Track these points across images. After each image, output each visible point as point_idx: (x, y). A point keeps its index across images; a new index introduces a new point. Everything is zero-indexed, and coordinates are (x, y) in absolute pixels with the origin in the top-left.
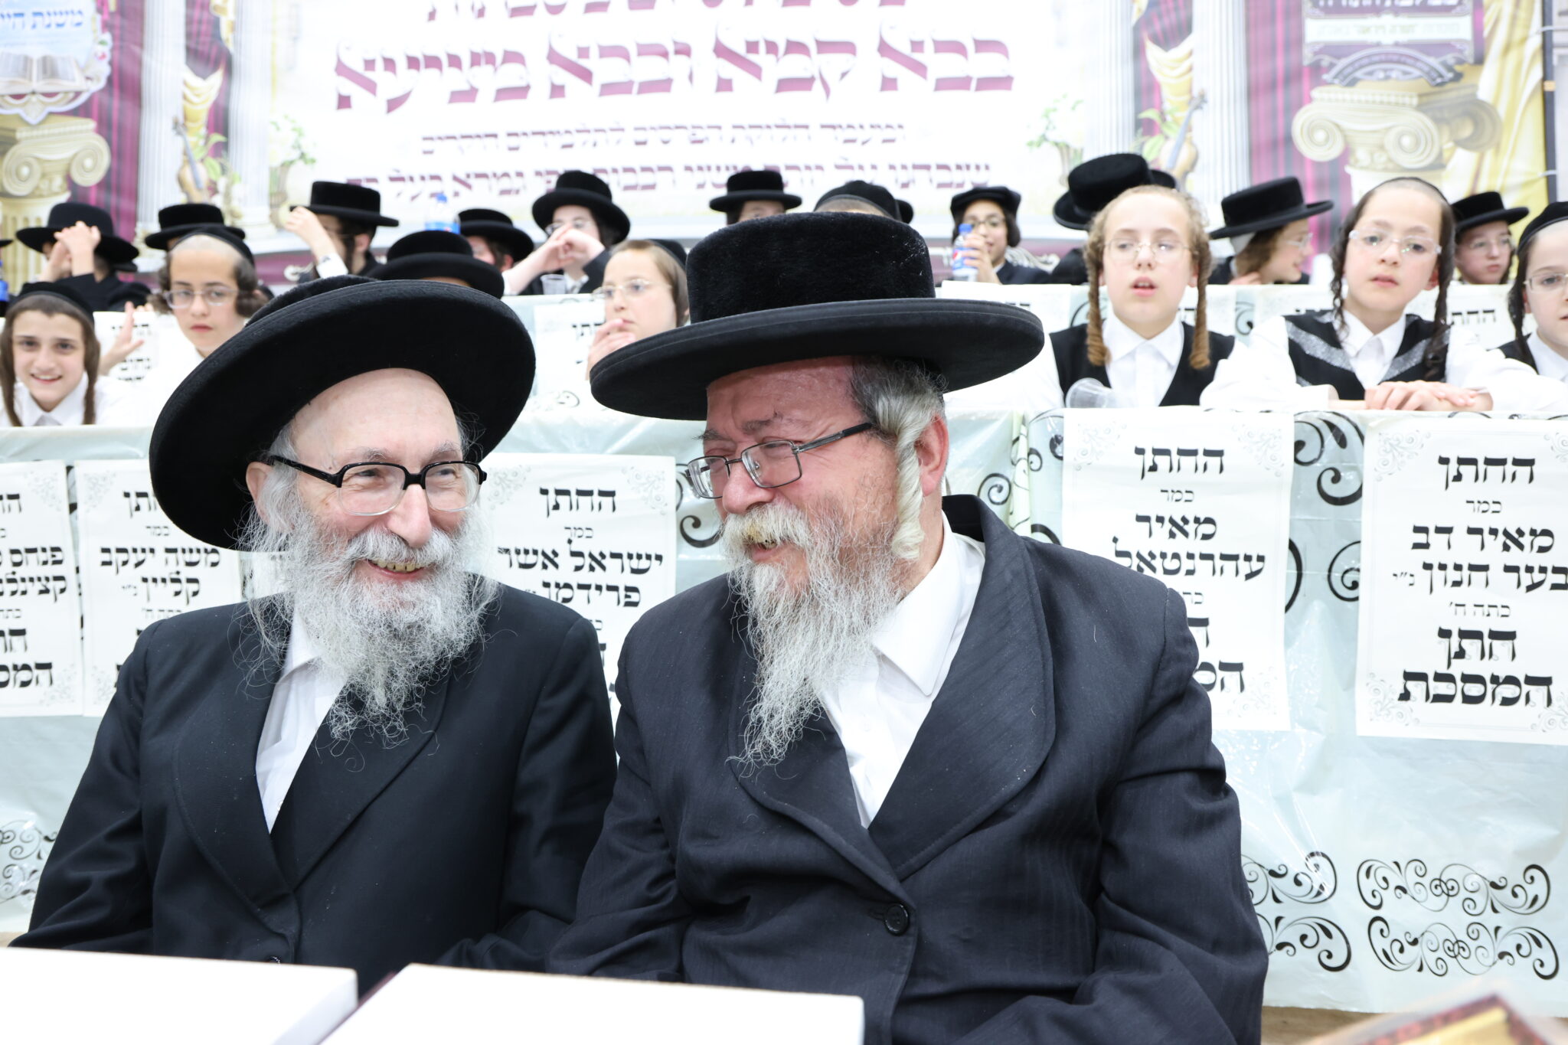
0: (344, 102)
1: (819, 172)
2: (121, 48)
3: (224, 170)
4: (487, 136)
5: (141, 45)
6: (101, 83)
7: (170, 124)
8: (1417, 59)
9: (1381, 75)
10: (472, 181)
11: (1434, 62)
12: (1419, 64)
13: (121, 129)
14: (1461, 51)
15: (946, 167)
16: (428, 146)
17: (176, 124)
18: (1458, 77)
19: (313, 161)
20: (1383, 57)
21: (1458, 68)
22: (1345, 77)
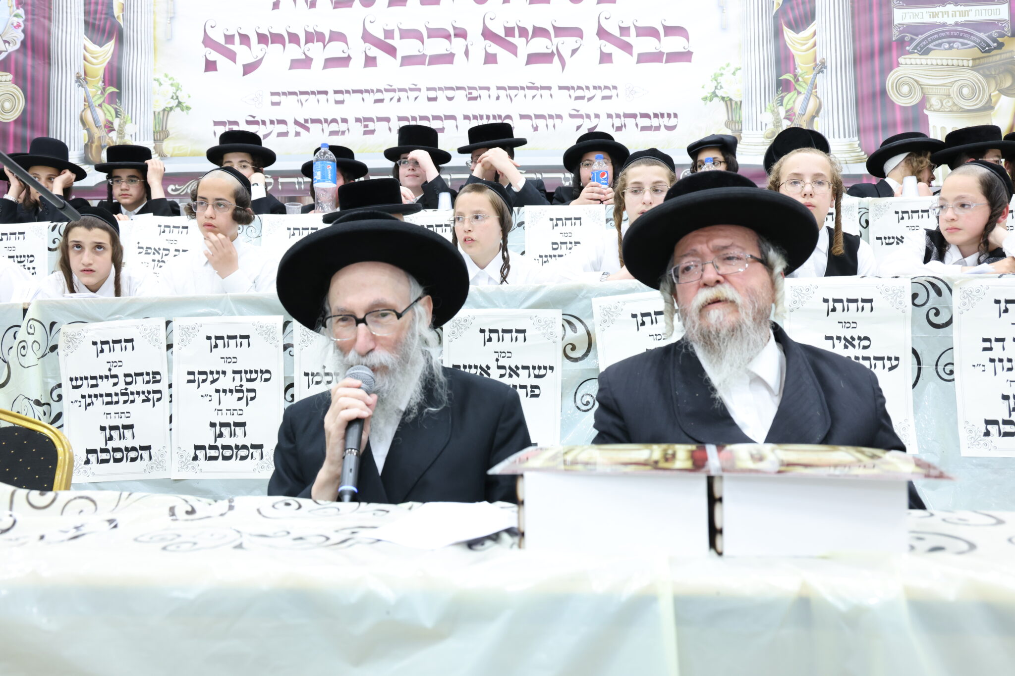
0: (210, 66)
1: (559, 120)
2: (33, 20)
3: (117, 114)
4: (320, 93)
5: (50, 19)
6: (18, 46)
7: (74, 79)
8: (971, 34)
9: (947, 46)
10: (309, 125)
11: (982, 35)
12: (972, 38)
13: (34, 81)
14: (1003, 28)
15: (647, 116)
16: (276, 99)
17: (78, 78)
18: (1000, 46)
19: (188, 108)
20: (948, 33)
21: (1000, 40)
22: (922, 48)
